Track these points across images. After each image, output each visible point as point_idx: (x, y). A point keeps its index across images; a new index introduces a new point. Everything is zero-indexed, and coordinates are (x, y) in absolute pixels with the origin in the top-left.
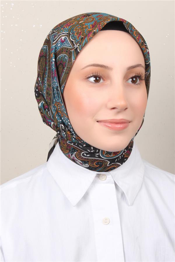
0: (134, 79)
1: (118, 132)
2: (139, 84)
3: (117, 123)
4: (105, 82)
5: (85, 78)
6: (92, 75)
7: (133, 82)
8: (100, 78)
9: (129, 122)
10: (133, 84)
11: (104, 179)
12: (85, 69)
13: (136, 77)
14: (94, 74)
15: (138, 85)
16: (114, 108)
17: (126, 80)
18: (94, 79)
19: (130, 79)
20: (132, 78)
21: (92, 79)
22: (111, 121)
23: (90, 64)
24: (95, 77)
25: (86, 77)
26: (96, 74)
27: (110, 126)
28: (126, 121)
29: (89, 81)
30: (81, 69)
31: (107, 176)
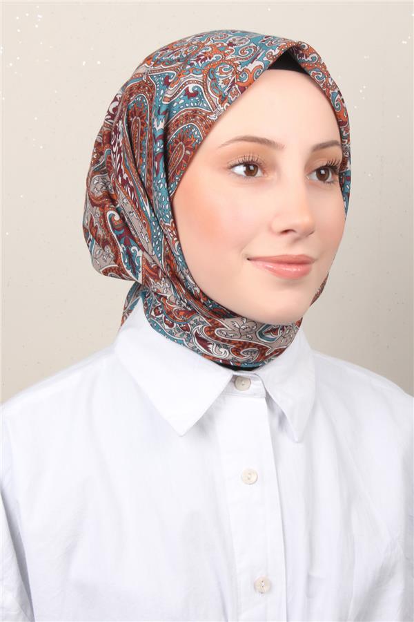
0: (323, 172)
1: (293, 282)
2: (332, 182)
3: (290, 263)
4: (266, 175)
5: (226, 166)
6: (241, 161)
7: (321, 177)
8: (256, 167)
9: (313, 262)
10: (322, 182)
11: (244, 388)
12: (228, 146)
13: (326, 168)
14: (247, 159)
16: (287, 231)
17: (307, 173)
18: (244, 168)
20: (319, 170)
21: (241, 170)
23: (237, 136)
24: (247, 164)
26: (250, 160)
27: (275, 268)
28: (308, 259)
29: (234, 173)
30: (220, 147)
31: (252, 382)
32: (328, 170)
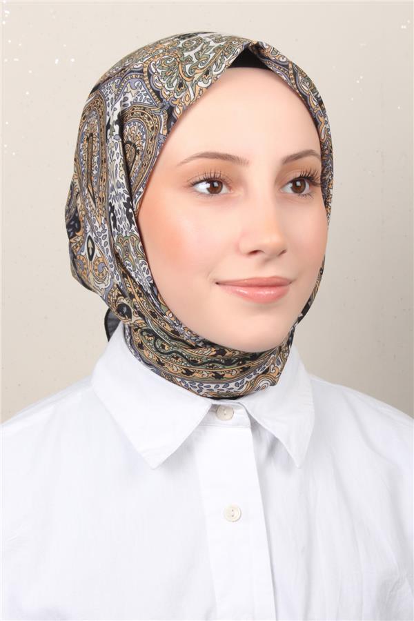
0: (298, 184)
1: (265, 305)
2: (309, 194)
3: (261, 286)
4: (232, 192)
6: (202, 178)
7: (297, 190)
8: (220, 183)
9: (290, 282)
10: (296, 195)
12: (187, 164)
13: (301, 179)
14: (208, 176)
15: (308, 197)
16: (255, 252)
17: (280, 187)
18: (208, 185)
19: (288, 183)
20: (294, 182)
21: (204, 187)
22: (250, 282)
23: (196, 152)
24: (210, 181)
25: (188, 181)
26: (212, 175)
27: (246, 292)
28: (281, 281)
29: (196, 191)
30: (178, 165)
31: (235, 410)
32: (304, 181)
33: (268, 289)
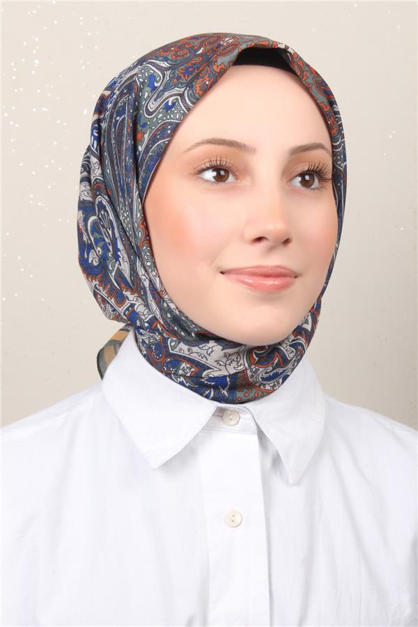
0: (307, 178)
1: (270, 296)
2: (318, 189)
3: (267, 276)
4: (239, 181)
5: (192, 171)
6: (208, 165)
7: (305, 183)
8: (227, 171)
9: (296, 277)
10: (304, 188)
11: (233, 422)
12: (194, 150)
13: (310, 173)
14: (214, 163)
15: (316, 191)
16: (259, 239)
17: (288, 179)
18: (215, 174)
19: (296, 176)
20: (302, 175)
21: (210, 175)
23: (203, 138)
24: (216, 169)
25: (195, 169)
26: (218, 163)
27: (250, 281)
28: (287, 271)
29: (201, 178)
30: (185, 152)
31: (241, 415)
32: (313, 175)
33: (272, 279)
